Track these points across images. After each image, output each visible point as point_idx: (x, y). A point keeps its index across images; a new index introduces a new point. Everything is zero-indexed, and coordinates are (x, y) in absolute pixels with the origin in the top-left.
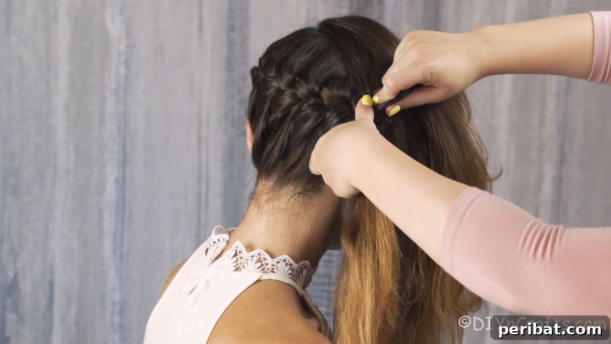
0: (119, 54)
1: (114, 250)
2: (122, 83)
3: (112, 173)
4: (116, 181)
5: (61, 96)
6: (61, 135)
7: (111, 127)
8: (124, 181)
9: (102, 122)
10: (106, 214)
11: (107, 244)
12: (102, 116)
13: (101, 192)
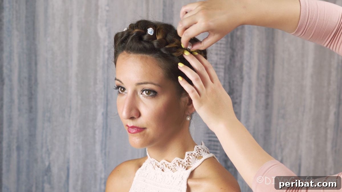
0: (104, 47)
1: (102, 150)
2: (106, 63)
3: (101, 110)
4: (103, 114)
5: (74, 70)
6: (73, 90)
7: (100, 86)
8: (107, 114)
9: (95, 83)
10: (97, 132)
11: (98, 147)
12: (95, 79)
13: (95, 120)
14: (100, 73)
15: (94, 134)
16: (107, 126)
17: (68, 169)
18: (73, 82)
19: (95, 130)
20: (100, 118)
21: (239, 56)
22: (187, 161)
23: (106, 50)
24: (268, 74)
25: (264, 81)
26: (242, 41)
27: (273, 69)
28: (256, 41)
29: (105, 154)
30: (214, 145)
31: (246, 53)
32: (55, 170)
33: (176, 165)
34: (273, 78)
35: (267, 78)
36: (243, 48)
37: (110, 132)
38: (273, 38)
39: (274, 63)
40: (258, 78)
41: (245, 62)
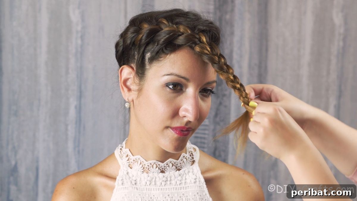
0: (77, 32)
1: (75, 148)
2: (79, 49)
3: (73, 103)
5: (43, 57)
6: (43, 80)
7: (73, 76)
8: (80, 107)
9: (67, 73)
10: (69, 127)
11: (70, 145)
13: (67, 114)
14: (72, 61)
15: (67, 129)
16: (80, 120)
17: (37, 169)
18: (42, 72)
19: (67, 125)
20: (72, 112)
21: (228, 42)
22: (190, 156)
23: (79, 35)
24: (260, 63)
25: (256, 71)
26: (232, 26)
27: (266, 57)
28: (247, 25)
29: (79, 152)
30: (201, 142)
31: (236, 39)
32: (22, 170)
33: (183, 161)
34: (266, 68)
35: (260, 67)
36: (232, 33)
37: (84, 127)
38: (266, 23)
39: (267, 50)
40: (250, 67)
41: (235, 49)
